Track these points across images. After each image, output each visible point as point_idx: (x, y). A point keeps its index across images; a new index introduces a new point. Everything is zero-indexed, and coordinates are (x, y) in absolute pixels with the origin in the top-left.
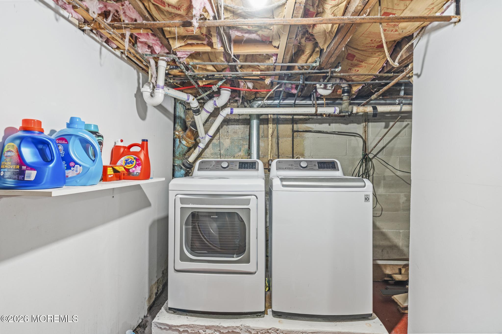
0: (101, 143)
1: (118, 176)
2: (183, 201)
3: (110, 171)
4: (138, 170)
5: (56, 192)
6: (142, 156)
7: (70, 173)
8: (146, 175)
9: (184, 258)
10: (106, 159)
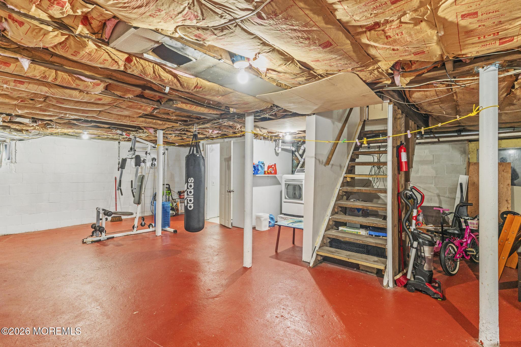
0: (264, 166)
1: (268, 173)
2: (285, 181)
3: (266, 172)
4: (273, 172)
5: (257, 175)
6: (274, 168)
7: (259, 172)
8: (276, 173)
9: (286, 198)
10: (266, 169)
